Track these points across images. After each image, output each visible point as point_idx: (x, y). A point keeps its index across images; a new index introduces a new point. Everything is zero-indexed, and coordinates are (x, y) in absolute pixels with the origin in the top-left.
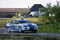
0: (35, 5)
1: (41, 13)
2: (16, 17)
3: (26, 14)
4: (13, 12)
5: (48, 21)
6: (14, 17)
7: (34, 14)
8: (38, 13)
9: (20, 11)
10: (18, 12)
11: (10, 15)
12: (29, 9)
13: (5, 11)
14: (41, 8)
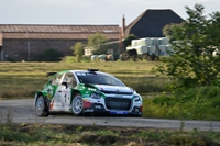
0: (148, 11)
1: (171, 42)
2: (76, 58)
3: (114, 47)
4: (66, 40)
6: (69, 58)
7: (143, 48)
8: (160, 42)
9: (90, 37)
10: (85, 41)
11: (52, 50)
12: (125, 29)
13: (34, 36)
14: (172, 26)
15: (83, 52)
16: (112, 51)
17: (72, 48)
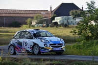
1: (73, 18)
2: (28, 26)
4: (23, 17)
5: (90, 34)
6: (24, 26)
7: (60, 21)
8: (68, 19)
9: (35, 16)
10: (32, 18)
11: (16, 22)
12: (51, 12)
13: (7, 15)
14: (74, 11)
15: (31, 23)
16: (45, 22)
17: (26, 21)
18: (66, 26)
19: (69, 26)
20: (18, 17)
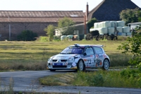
1: (126, 24)
2: (48, 38)
3: (79, 29)
4: (40, 23)
6: (42, 38)
7: (103, 29)
8: (118, 25)
9: (60, 21)
10: (55, 24)
11: (28, 31)
12: (88, 13)
14: (128, 11)
15: (54, 33)
16: (78, 32)
17: (45, 30)
18: (113, 37)
19: (119, 37)
20: (32, 23)
